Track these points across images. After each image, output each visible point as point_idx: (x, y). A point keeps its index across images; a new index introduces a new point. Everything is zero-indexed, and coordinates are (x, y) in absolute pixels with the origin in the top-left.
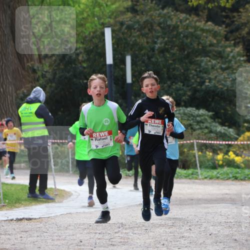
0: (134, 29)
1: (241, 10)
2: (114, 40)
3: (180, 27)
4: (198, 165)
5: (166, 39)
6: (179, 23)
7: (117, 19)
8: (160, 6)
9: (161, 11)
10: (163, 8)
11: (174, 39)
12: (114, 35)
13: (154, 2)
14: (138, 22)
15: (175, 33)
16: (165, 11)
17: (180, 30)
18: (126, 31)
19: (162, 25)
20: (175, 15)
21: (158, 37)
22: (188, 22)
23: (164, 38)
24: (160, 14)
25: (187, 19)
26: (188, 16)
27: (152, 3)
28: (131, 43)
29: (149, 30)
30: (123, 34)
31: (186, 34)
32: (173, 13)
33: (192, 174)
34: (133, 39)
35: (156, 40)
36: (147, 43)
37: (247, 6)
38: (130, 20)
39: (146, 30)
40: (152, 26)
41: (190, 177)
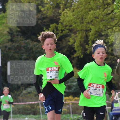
0: (12, 49)
1: (63, 40)
2: (2, 55)
3: (34, 48)
4: (41, 113)
5: (27, 54)
6: (33, 46)
7: (4, 45)
8: (25, 39)
9: (25, 41)
10: (26, 40)
11: (31, 54)
12: (2, 52)
13: (22, 37)
14: (14, 46)
15: (31, 51)
16: (27, 41)
17: (34, 50)
18: (8, 50)
19: (25, 48)
20: (32, 43)
21: (23, 53)
22: (38, 46)
23: (26, 53)
24: (24, 42)
25: (37, 45)
26: (38, 43)
27: (21, 37)
28: (11, 56)
29: (19, 50)
30: (7, 52)
31: (37, 51)
32: (31, 42)
33: (38, 117)
34: (12, 54)
35: (22, 54)
36: (18, 56)
37: (66, 38)
38: (10, 45)
39: (18, 50)
40: (20, 48)
41: (37, 119)
